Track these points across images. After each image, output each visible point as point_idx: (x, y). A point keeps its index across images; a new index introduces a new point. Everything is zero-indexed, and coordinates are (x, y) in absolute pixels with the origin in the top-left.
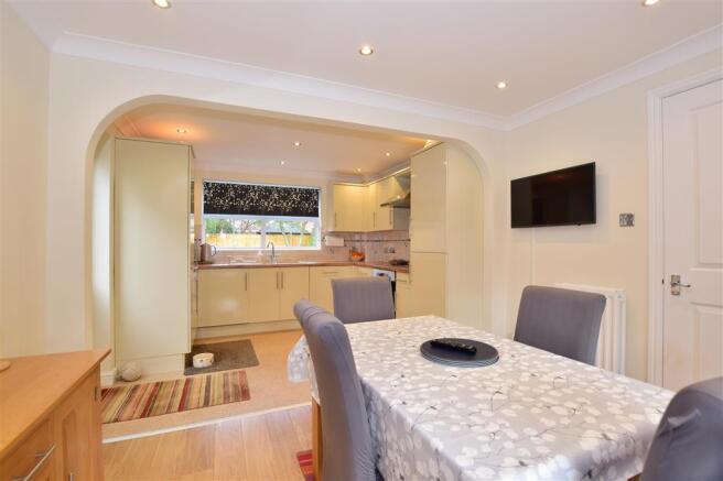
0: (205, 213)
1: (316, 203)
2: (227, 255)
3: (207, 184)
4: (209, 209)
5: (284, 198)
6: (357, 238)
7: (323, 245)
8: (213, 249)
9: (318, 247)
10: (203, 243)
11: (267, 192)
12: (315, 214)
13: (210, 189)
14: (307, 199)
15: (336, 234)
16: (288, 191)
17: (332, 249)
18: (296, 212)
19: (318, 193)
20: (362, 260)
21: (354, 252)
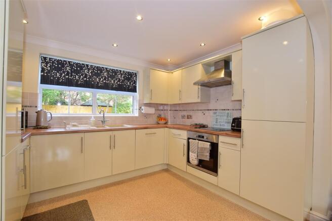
0: (41, 83)
1: (135, 82)
2: (64, 120)
3: (45, 58)
4: (45, 80)
5: (112, 77)
6: (161, 108)
7: (140, 113)
8: (49, 115)
9: (136, 114)
10: (39, 109)
11: (98, 71)
12: (134, 90)
13: (47, 63)
14: (128, 79)
15: (149, 105)
16: (115, 72)
17: (146, 116)
18: (120, 88)
19: (136, 75)
20: (166, 123)
21: (160, 117)
